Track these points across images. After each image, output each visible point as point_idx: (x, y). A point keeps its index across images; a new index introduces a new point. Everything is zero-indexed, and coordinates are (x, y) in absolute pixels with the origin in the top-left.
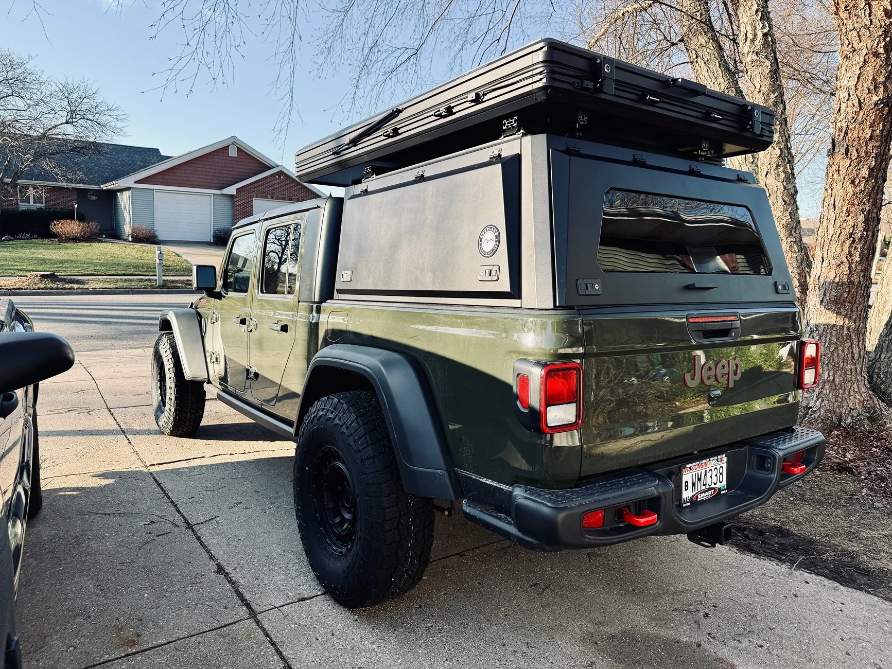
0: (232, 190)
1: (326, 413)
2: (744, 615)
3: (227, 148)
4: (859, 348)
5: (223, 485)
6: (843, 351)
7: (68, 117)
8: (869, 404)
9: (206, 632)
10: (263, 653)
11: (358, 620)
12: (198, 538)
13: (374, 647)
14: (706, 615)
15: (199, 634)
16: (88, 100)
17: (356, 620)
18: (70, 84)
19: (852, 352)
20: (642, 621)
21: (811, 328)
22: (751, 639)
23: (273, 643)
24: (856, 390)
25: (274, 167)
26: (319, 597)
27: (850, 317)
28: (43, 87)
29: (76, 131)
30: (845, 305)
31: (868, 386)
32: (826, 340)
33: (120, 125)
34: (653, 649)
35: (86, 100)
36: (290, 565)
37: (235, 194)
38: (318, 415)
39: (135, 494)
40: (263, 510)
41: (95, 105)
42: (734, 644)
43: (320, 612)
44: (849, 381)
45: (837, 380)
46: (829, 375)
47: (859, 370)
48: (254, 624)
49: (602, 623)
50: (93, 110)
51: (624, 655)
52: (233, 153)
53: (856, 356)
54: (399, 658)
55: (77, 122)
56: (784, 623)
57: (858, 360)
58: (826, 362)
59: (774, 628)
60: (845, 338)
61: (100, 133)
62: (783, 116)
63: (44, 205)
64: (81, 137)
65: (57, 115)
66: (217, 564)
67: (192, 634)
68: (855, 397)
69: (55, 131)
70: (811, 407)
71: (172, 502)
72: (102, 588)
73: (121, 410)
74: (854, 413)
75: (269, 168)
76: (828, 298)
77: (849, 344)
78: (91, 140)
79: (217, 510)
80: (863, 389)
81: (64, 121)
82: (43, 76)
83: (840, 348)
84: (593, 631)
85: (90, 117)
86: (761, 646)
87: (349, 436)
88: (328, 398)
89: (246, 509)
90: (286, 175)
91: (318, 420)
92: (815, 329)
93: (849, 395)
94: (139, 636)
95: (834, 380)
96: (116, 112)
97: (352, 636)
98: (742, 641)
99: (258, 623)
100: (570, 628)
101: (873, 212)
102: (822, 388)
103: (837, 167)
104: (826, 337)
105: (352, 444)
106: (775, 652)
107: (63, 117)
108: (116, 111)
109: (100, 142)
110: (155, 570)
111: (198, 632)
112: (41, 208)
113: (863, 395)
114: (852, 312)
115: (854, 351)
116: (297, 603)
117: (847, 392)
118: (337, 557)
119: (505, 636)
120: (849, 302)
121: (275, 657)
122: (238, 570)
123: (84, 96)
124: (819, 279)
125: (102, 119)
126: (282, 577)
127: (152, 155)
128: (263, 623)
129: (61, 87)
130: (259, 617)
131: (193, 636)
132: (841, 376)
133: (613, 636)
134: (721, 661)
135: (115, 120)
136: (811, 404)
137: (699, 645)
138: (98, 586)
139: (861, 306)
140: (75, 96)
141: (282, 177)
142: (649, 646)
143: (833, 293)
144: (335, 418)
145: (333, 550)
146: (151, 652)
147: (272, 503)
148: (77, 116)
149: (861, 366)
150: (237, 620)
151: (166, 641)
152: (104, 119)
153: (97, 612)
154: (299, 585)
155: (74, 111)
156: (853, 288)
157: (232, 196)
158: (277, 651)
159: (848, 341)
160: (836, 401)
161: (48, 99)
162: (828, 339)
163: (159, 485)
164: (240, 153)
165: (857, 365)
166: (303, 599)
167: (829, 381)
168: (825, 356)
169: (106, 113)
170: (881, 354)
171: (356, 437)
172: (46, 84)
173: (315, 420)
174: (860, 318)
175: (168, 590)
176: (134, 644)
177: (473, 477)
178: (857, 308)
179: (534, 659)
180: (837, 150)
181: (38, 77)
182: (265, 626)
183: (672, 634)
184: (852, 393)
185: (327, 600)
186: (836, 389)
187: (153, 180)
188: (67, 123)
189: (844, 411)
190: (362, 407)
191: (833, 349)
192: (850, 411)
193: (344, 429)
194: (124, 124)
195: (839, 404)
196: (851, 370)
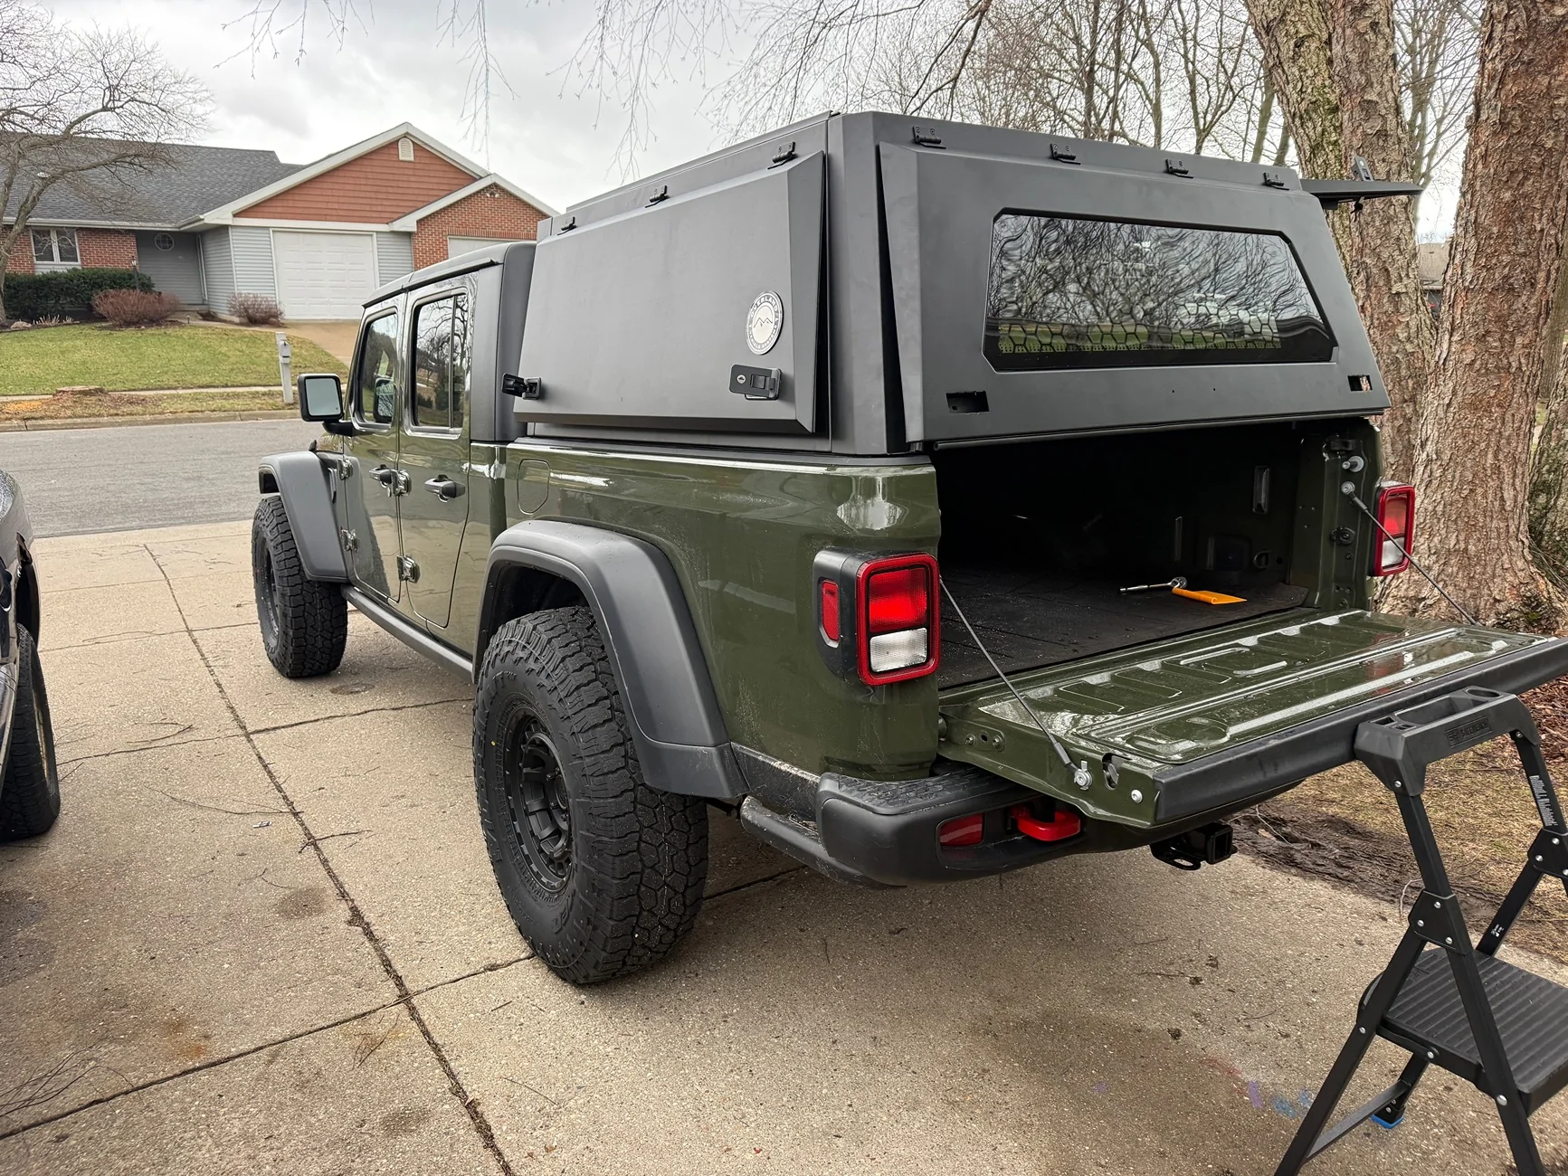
0: (409, 223)
1: (514, 650)
2: (1263, 979)
3: (393, 145)
4: (1515, 489)
5: (375, 765)
6: (1485, 496)
7: (106, 99)
8: (1529, 590)
9: (323, 1028)
10: (416, 1065)
11: (586, 1003)
12: (325, 862)
13: (609, 1050)
14: (1196, 981)
15: (310, 1032)
16: (140, 66)
17: (583, 1003)
18: (105, 37)
19: (1502, 498)
20: (1080, 993)
21: (1428, 456)
22: (1271, 1024)
23: (436, 1048)
24: (1506, 566)
25: (481, 178)
26: (522, 962)
27: (1500, 433)
28: (56, 44)
29: (122, 124)
30: (1491, 412)
31: (1529, 558)
32: (1454, 477)
33: (199, 109)
34: (1094, 1044)
35: (135, 66)
36: (478, 907)
37: (415, 230)
38: (502, 653)
39: (223, 784)
40: (441, 807)
41: (153, 74)
42: (1239, 1031)
43: (522, 989)
44: (1494, 550)
45: (1472, 548)
46: (1458, 541)
47: (1512, 529)
48: (406, 1012)
49: (1010, 999)
50: (149, 84)
51: (1043, 1056)
52: (406, 153)
53: (1508, 503)
54: (648, 1069)
55: (122, 107)
56: (1333, 993)
57: (1512, 511)
58: (1454, 517)
59: (1313, 1003)
60: (1489, 472)
61: (166, 125)
62: (1391, 52)
63: (79, 262)
64: (133, 136)
65: (86, 97)
66: (351, 909)
67: (299, 1032)
68: (1504, 579)
69: (83, 126)
70: (1424, 599)
71: (285, 798)
72: (153, 955)
73: (210, 632)
74: (1501, 607)
75: (473, 179)
76: (1460, 399)
77: (1497, 482)
78: (152, 140)
79: (360, 809)
80: (1520, 564)
81: (100, 107)
82: (53, 23)
83: (1479, 491)
84: (991, 1013)
85: (145, 97)
86: (1287, 1036)
87: (550, 691)
88: (518, 622)
89: (411, 806)
90: (503, 190)
91: (503, 660)
92: (1434, 457)
93: (1494, 576)
94: (207, 1037)
95: (1466, 550)
96: (191, 87)
97: (572, 1033)
98: (1254, 1028)
99: (412, 1010)
100: (952, 1011)
101: (1548, 234)
102: (1444, 564)
103: (1484, 149)
104: (1455, 472)
105: (556, 705)
106: (1309, 1046)
107: (96, 98)
108: (190, 85)
109: (167, 142)
110: (246, 920)
111: (309, 1029)
112: (75, 270)
113: (1519, 574)
114: (1503, 423)
115: (1506, 495)
116: (483, 975)
117: (1489, 570)
118: (547, 894)
119: (838, 1025)
120: (1498, 406)
121: (437, 1071)
122: (386, 918)
123: (132, 58)
124: (1444, 364)
125: (168, 100)
126: (462, 929)
127: (262, 164)
128: (420, 1012)
129: (88, 42)
130: (415, 1001)
131: (301, 1036)
132: (1479, 540)
133: (1026, 1023)
134: (1213, 1063)
135: (191, 101)
136: (1425, 593)
137: (1176, 1035)
138: (146, 951)
139: (1522, 412)
140: (115, 57)
141: (497, 196)
142: (1088, 1040)
143: (1470, 390)
144: (528, 658)
145: (543, 883)
146: (226, 1067)
147: (457, 796)
148: (122, 96)
149: (1517, 523)
150: (377, 1006)
151: (253, 1047)
152: (171, 100)
153: (140, 998)
154: (490, 943)
155: (116, 88)
156: (1507, 379)
157: (409, 235)
158: (442, 1060)
159: (1494, 477)
160: (1470, 587)
161: (67, 65)
162: (1457, 475)
163: (265, 767)
164: (419, 154)
165: (1511, 522)
166: (493, 968)
167: (1458, 550)
168: (1451, 505)
169: (173, 89)
170: (1557, 497)
171: (563, 695)
172: (62, 39)
173: (498, 661)
174: (1518, 435)
175: (265, 956)
176: (199, 1050)
177: (760, 758)
178: (1513, 415)
179: (884, 1066)
180: (1483, 117)
181: (45, 25)
182: (425, 1018)
183: (1130, 1017)
184: (1498, 571)
185: (534, 968)
186: (1470, 565)
187: (266, 210)
188: (105, 109)
189: (1482, 604)
190: (574, 638)
191: (1466, 492)
192: (1493, 605)
193: (542, 679)
194: (208, 109)
195: (1475, 591)
196: (1498, 529)
